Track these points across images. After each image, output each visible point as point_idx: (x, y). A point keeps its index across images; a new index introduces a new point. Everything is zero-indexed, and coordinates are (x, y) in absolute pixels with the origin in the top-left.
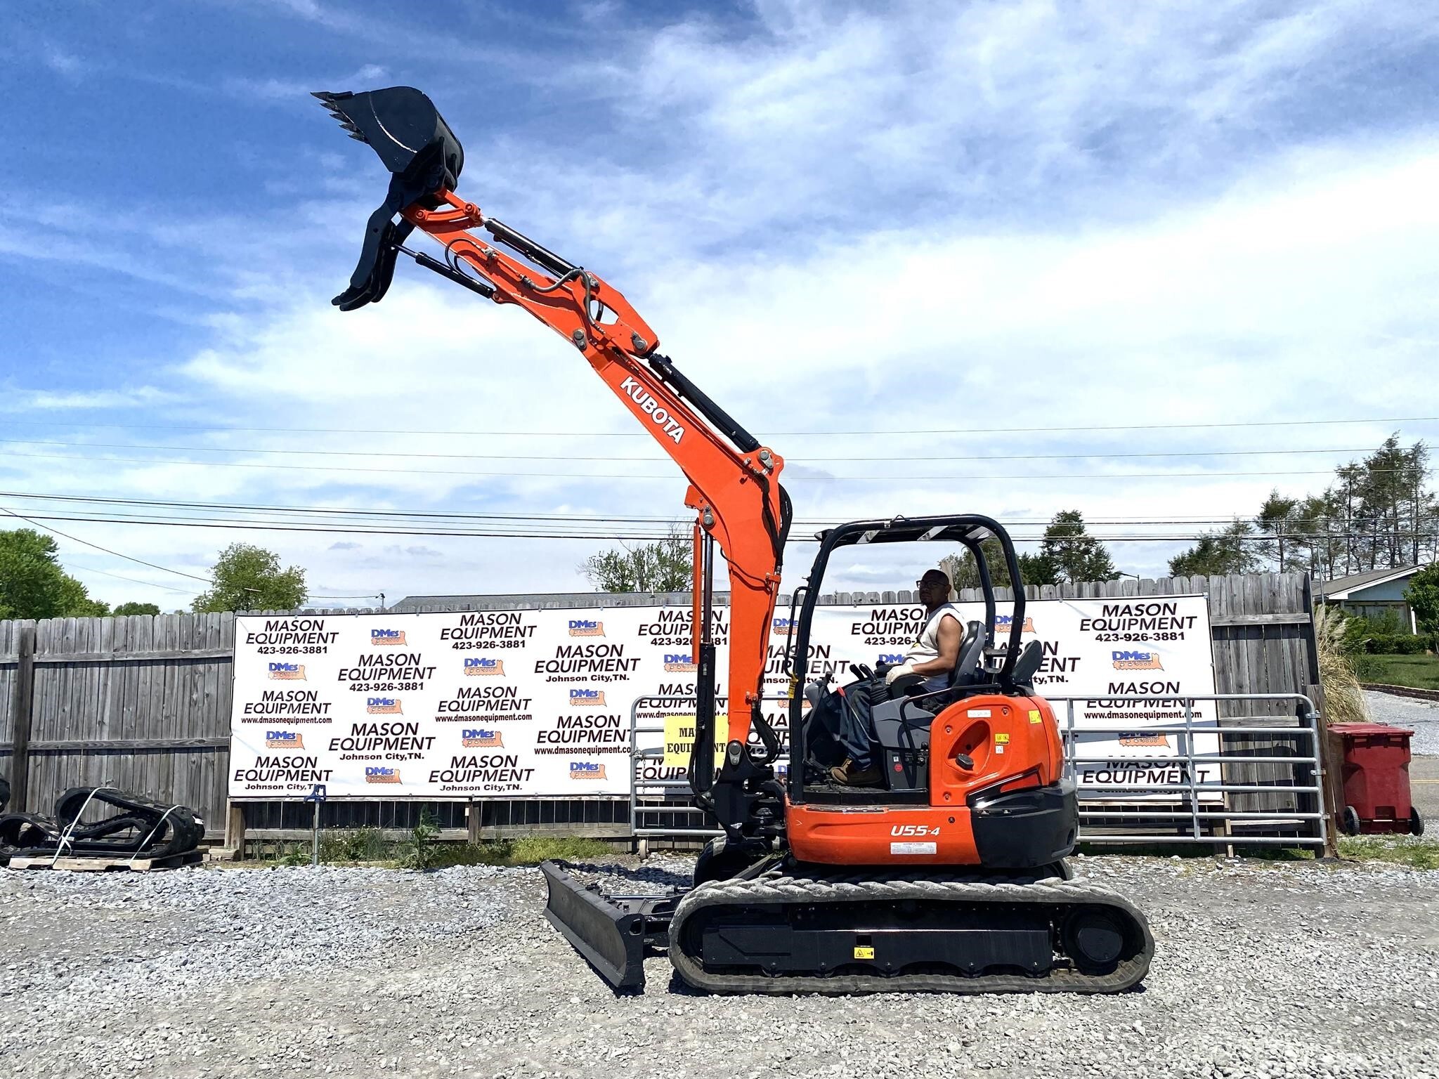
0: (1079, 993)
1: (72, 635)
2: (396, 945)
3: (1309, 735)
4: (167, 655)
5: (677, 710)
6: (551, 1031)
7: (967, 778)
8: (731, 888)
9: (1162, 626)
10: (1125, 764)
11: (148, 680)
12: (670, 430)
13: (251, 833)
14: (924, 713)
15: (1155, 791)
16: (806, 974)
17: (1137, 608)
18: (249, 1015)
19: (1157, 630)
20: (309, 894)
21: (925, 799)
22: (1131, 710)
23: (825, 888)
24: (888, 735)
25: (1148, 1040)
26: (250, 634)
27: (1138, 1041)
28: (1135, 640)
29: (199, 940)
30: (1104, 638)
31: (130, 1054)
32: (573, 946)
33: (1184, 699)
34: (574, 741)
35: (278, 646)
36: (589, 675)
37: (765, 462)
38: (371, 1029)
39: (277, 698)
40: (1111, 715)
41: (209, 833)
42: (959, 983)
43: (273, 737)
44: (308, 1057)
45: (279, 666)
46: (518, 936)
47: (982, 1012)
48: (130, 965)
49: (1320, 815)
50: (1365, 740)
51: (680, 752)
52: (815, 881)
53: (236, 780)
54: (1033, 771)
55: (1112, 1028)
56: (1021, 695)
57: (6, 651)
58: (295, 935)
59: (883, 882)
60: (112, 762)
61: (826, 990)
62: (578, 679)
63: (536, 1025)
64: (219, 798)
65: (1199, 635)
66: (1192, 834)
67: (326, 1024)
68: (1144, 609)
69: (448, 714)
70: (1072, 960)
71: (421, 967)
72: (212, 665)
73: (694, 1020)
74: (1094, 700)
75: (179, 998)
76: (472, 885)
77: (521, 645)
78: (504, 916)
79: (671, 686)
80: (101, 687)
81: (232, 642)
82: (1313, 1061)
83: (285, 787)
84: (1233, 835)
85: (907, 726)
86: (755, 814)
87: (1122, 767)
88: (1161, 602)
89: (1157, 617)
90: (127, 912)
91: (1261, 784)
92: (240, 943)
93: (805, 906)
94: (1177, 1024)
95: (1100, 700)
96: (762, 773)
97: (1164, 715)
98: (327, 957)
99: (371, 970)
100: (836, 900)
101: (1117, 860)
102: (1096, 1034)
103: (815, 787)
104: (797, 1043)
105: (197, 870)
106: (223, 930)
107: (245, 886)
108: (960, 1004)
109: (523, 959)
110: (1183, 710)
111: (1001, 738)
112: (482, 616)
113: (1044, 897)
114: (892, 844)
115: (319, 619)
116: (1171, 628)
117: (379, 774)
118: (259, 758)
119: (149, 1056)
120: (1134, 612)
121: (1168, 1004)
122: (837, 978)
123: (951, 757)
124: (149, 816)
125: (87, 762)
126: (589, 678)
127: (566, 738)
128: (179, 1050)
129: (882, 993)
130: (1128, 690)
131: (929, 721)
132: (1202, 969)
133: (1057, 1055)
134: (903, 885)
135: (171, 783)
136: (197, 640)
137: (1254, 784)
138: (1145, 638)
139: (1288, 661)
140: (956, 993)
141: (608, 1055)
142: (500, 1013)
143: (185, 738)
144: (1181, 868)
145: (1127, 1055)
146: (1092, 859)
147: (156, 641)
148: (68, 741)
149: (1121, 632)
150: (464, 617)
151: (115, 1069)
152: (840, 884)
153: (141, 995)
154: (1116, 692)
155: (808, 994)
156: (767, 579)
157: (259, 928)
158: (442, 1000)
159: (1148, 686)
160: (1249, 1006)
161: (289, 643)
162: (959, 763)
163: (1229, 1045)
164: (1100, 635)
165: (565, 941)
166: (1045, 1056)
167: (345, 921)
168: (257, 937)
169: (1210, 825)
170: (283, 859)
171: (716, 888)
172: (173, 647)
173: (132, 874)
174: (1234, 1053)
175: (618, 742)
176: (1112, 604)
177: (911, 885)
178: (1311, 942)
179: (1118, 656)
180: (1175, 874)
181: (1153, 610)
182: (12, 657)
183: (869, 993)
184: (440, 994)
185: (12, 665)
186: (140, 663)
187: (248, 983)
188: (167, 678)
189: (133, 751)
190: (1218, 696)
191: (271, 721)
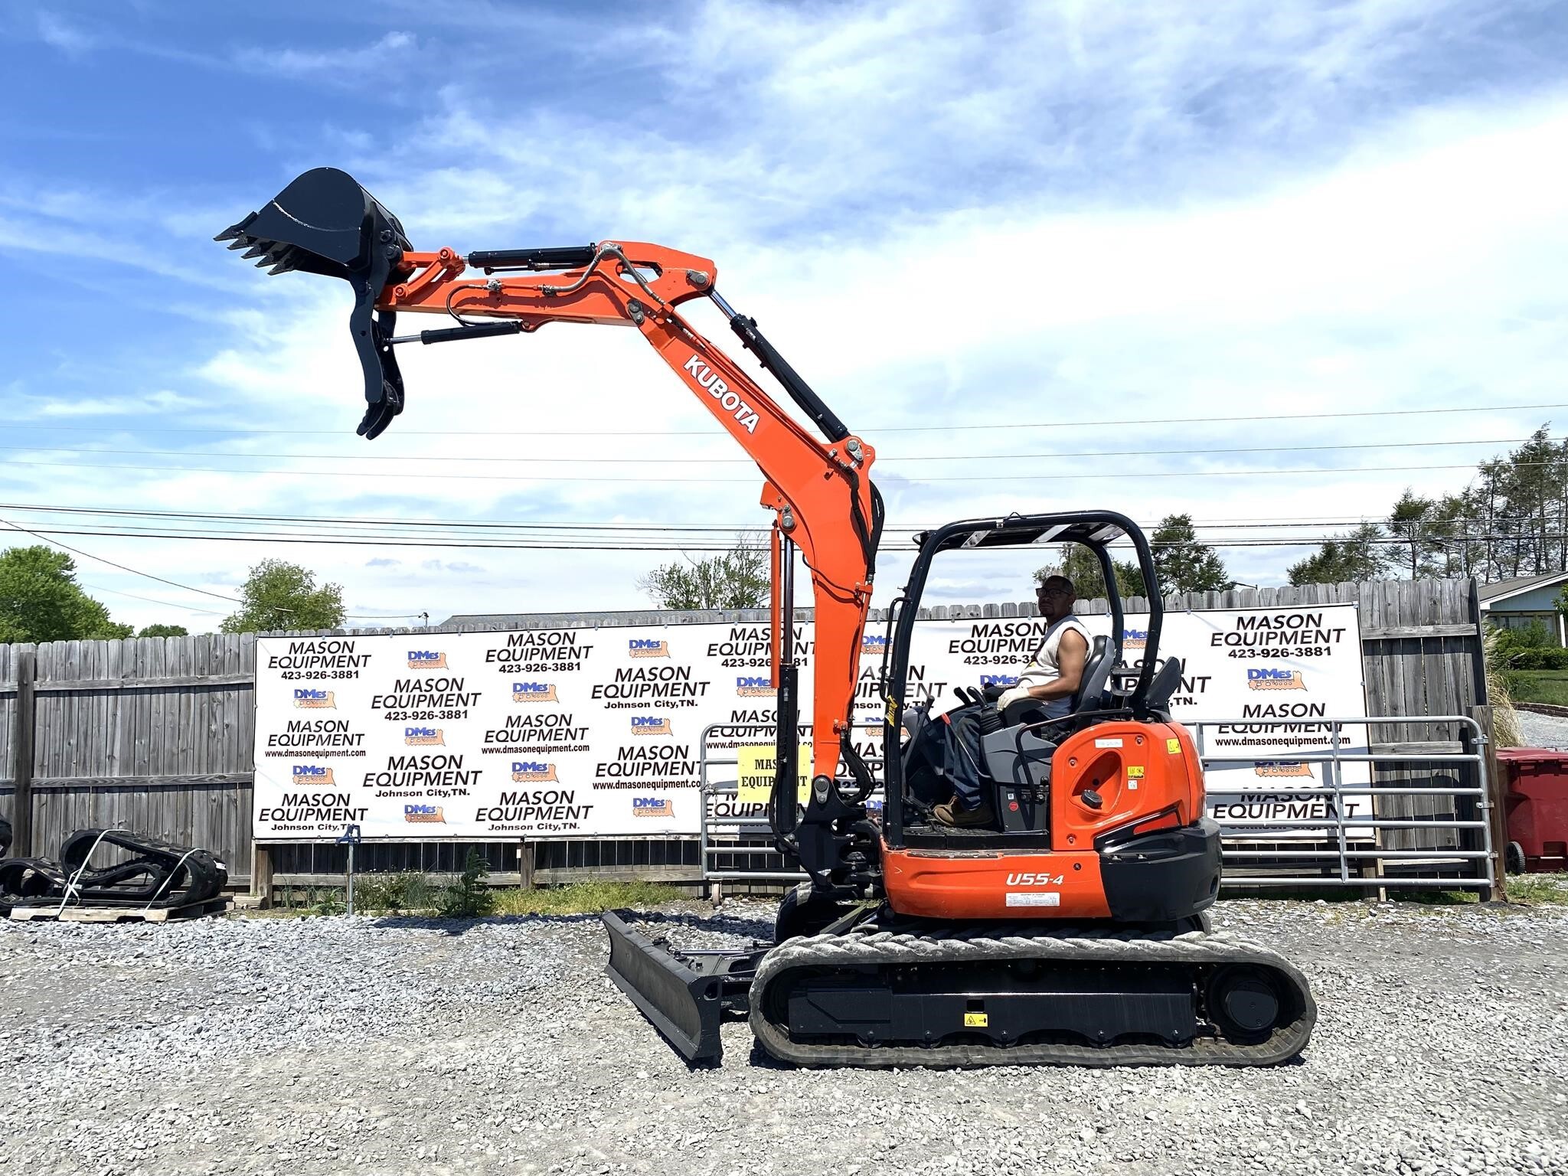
0: (1228, 1066)
1: (76, 660)
2: (438, 1009)
3: (1476, 763)
4: (181, 682)
5: (752, 739)
6: (615, 1112)
7: (1094, 818)
8: (820, 946)
9: (1305, 640)
10: (1262, 797)
11: (162, 709)
12: (743, 418)
13: (278, 879)
14: (1042, 743)
15: (1296, 827)
16: (909, 1043)
17: (1276, 620)
18: (270, 1091)
19: (1299, 645)
20: (341, 949)
21: (1046, 843)
22: (1269, 736)
23: (930, 946)
24: (1002, 768)
25: (1316, 1124)
26: (272, 658)
27: (1304, 1127)
28: (1274, 656)
29: (217, 1002)
30: (1238, 654)
31: (131, 1141)
32: (639, 1010)
33: (1330, 723)
34: (637, 775)
35: (303, 671)
36: (652, 701)
37: (853, 453)
38: (408, 1110)
39: (304, 728)
40: (1245, 742)
41: (233, 878)
42: (1087, 1055)
43: (301, 772)
44: (335, 1146)
45: (305, 693)
46: (577, 998)
47: (1117, 1090)
48: (138, 1032)
49: (1487, 853)
50: (1533, 767)
51: (756, 786)
52: (918, 937)
53: (261, 820)
54: (1173, 809)
55: (1272, 1109)
56: (1157, 721)
57: (4, 678)
58: (325, 996)
59: (997, 938)
60: (124, 801)
61: (932, 1063)
62: (640, 705)
63: (597, 1105)
64: (243, 840)
65: (1348, 653)
66: (1339, 876)
67: (357, 1105)
68: (1284, 620)
69: (496, 745)
70: (1218, 1027)
71: (466, 1035)
72: (232, 693)
73: (780, 1100)
74: (1226, 725)
75: (190, 1072)
76: (524, 938)
77: (576, 668)
78: (561, 974)
79: (745, 712)
80: (110, 718)
81: (252, 666)
82: (1516, 1151)
83: (316, 827)
84: (1386, 876)
85: (1024, 758)
86: (845, 858)
87: (1258, 800)
88: (1304, 613)
90: (138, 970)
91: (1417, 818)
92: (262, 1007)
93: (906, 966)
94: (1349, 1105)
95: (1233, 725)
96: (852, 812)
97: (1308, 741)
98: (360, 1024)
99: (409, 1038)
100: (944, 959)
101: (1254, 905)
102: (1254, 1118)
103: (916, 828)
104: (902, 1128)
105: (220, 920)
106: (244, 991)
107: (270, 939)
108: (1089, 1079)
109: (583, 1025)
110: (1329, 735)
111: (1134, 771)
112: (531, 635)
113: (1186, 956)
114: (1008, 895)
115: (349, 640)
116: (1316, 642)
117: (419, 813)
118: (286, 795)
119: (153, 1143)
120: (1273, 624)
121: (1333, 1079)
122: (945, 1048)
123: (1075, 793)
124: (165, 861)
125: (97, 799)
126: (652, 704)
127: (628, 771)
128: (187, 1137)
129: (998, 1066)
130: (1266, 713)
131: (1050, 752)
132: (1369, 1037)
133: (1210, 1145)
134: (1020, 942)
135: (189, 824)
136: (214, 664)
137: (1410, 819)
138: (1285, 653)
139: (1450, 679)
140: (1083, 1066)
141: (681, 1143)
142: (556, 1091)
143: (204, 774)
144: (1329, 915)
145: (1294, 1144)
146: (1225, 904)
147: (169, 667)
148: (73, 778)
149: (1257, 648)
150: (511, 636)
151: (112, 1160)
152: (948, 941)
153: (148, 1069)
154: (1251, 716)
155: (911, 1067)
156: (857, 590)
157: (284, 988)
158: (489, 1074)
159: (1289, 709)
160: (1430, 1082)
161: (316, 667)
162: (1086, 801)
163: (1414, 1131)
164: (1234, 651)
165: (630, 1003)
166: (1196, 1145)
167: (382, 980)
168: (281, 998)
169: (1360, 866)
170: (315, 907)
171: (803, 945)
172: (187, 672)
173: (146, 925)
174: (1422, 1142)
175: (686, 776)
176: (1247, 616)
177: (1030, 942)
178: (1492, 1003)
179: (1255, 674)
180: (1322, 921)
181: (1295, 622)
182: (11, 685)
183: (983, 1066)
184: (488, 1068)
185: (10, 695)
186: (151, 691)
187: (270, 1054)
188: (182, 708)
189: (146, 789)
190: (1369, 719)
191: (298, 754)
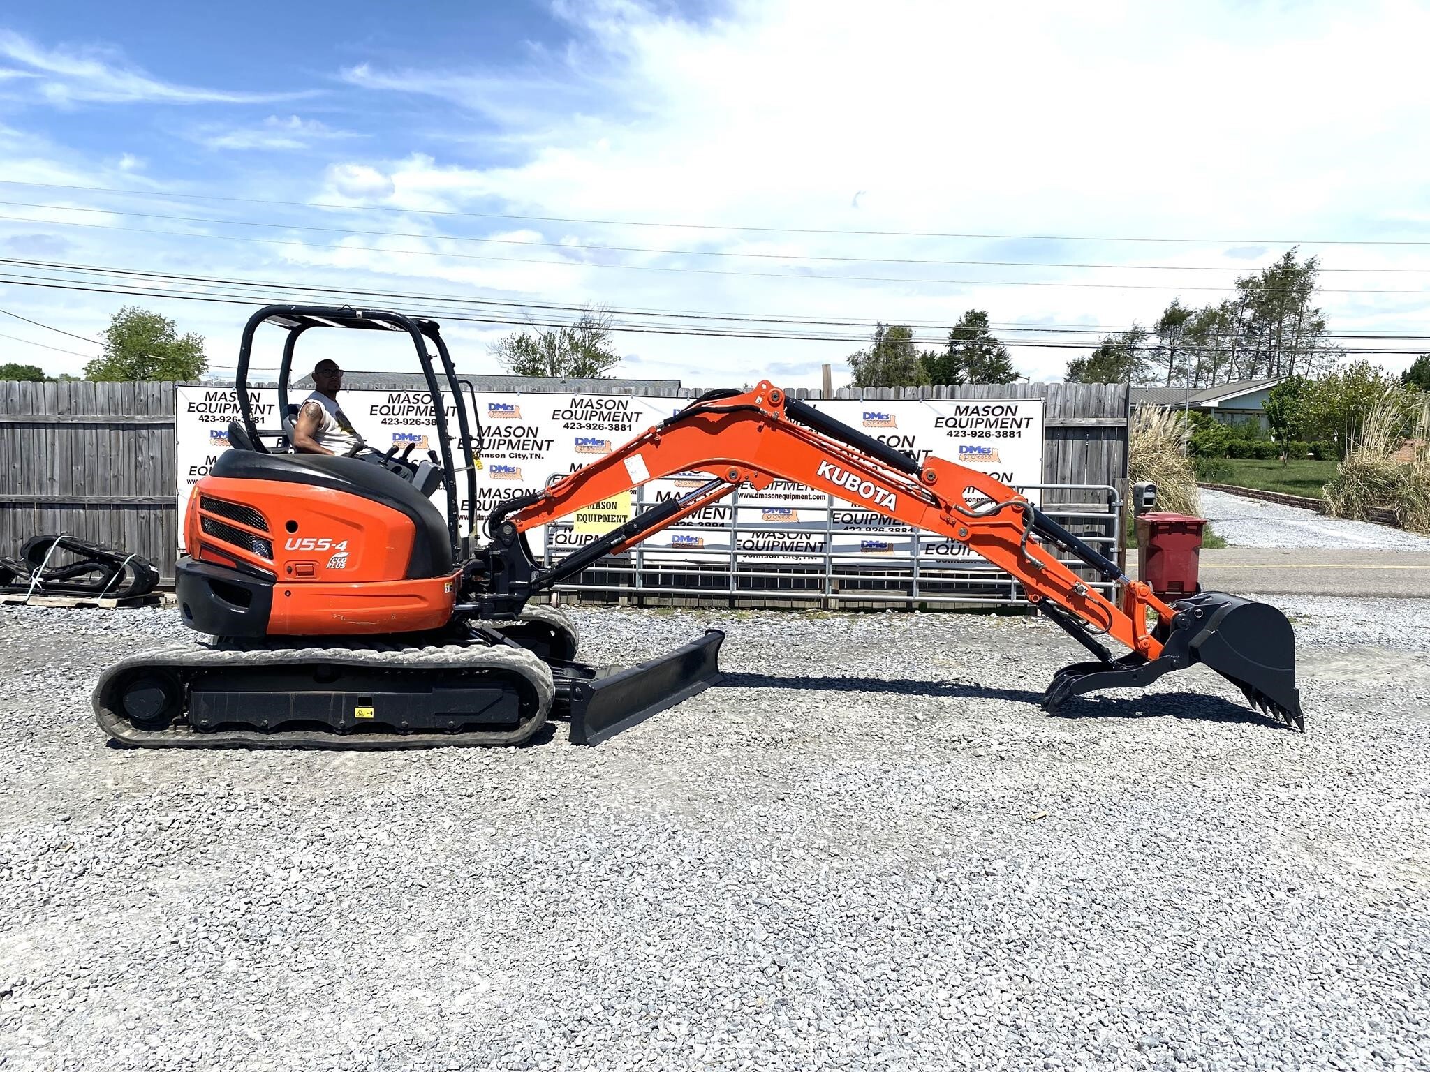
1: (16, 398)
3: (1113, 519)
4: (111, 419)
9: (1004, 425)
11: (94, 442)
17: (984, 410)
19: (998, 429)
26: (190, 403)
28: (979, 436)
30: (954, 434)
33: (1015, 487)
35: (217, 415)
36: (507, 453)
41: (163, 580)
45: (219, 434)
60: (65, 516)
62: (498, 456)
64: (169, 550)
65: (1033, 436)
66: (1010, 598)
68: (990, 410)
72: (155, 431)
79: (580, 464)
80: (49, 447)
81: (173, 409)
88: (1005, 405)
89: (1000, 418)
101: (945, 616)
105: (158, 609)
112: (408, 395)
115: (256, 392)
116: (1011, 427)
120: (981, 412)
124: (111, 564)
125: (41, 513)
126: (507, 456)
127: (486, 507)
135: (123, 535)
136: (139, 407)
138: (988, 435)
139: (1105, 458)
143: (134, 496)
146: (925, 615)
147: (99, 407)
148: (19, 495)
149: (969, 430)
150: (391, 395)
164: (951, 432)
172: (116, 412)
173: (102, 610)
176: (963, 405)
179: (965, 450)
181: (998, 411)
188: (113, 441)
189: (83, 507)
190: (1043, 485)
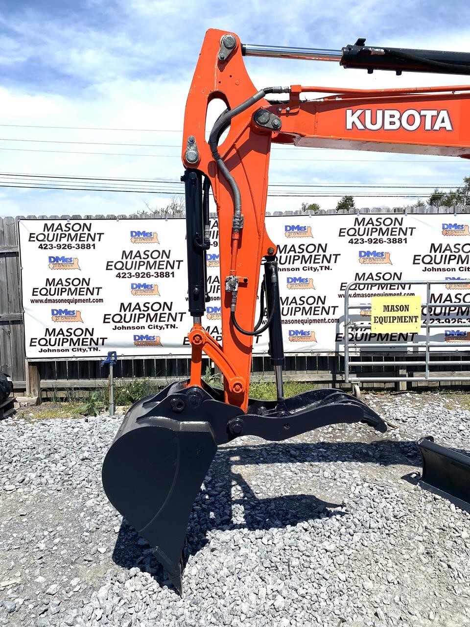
5: (370, 291)
13: (44, 383)
26: (31, 234)
34: (291, 315)
35: (55, 243)
39: (58, 284)
43: (57, 314)
45: (57, 259)
51: (383, 322)
53: (31, 345)
62: (293, 269)
64: (16, 359)
83: (71, 350)
115: (88, 222)
117: (144, 340)
118: (47, 329)
126: (301, 269)
161: (64, 241)
175: (324, 316)
191: (54, 301)
